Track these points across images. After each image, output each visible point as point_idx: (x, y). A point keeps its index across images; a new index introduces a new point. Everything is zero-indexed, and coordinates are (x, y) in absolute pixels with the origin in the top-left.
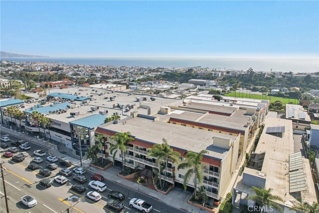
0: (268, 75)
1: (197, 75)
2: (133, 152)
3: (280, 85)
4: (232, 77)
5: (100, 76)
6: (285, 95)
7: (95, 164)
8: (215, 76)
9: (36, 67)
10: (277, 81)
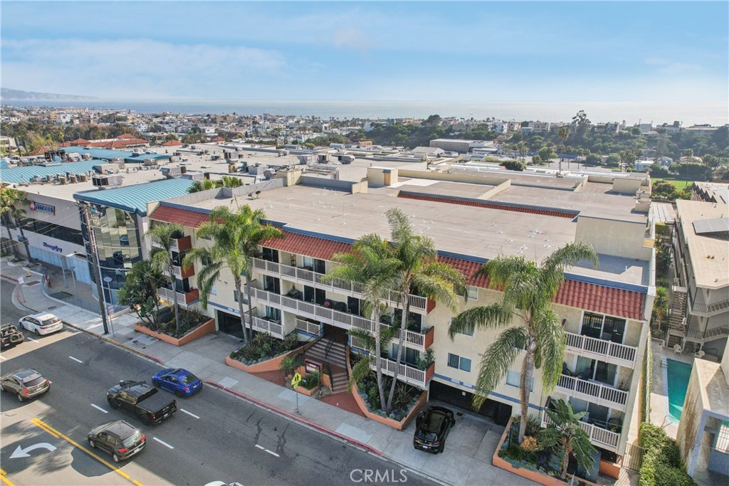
0: (623, 129)
1: (450, 130)
2: (277, 280)
3: (653, 152)
4: (534, 134)
5: (215, 133)
6: (669, 172)
8: (494, 132)
9: (62, 116)
10: (644, 143)
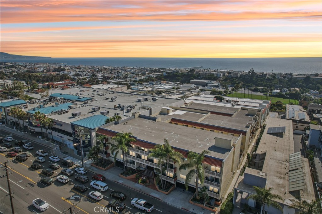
0: (269, 76)
1: (199, 75)
3: (281, 86)
4: (233, 77)
5: (102, 76)
6: (285, 96)
7: (97, 164)
8: (217, 77)
9: (39, 68)
10: (278, 82)
